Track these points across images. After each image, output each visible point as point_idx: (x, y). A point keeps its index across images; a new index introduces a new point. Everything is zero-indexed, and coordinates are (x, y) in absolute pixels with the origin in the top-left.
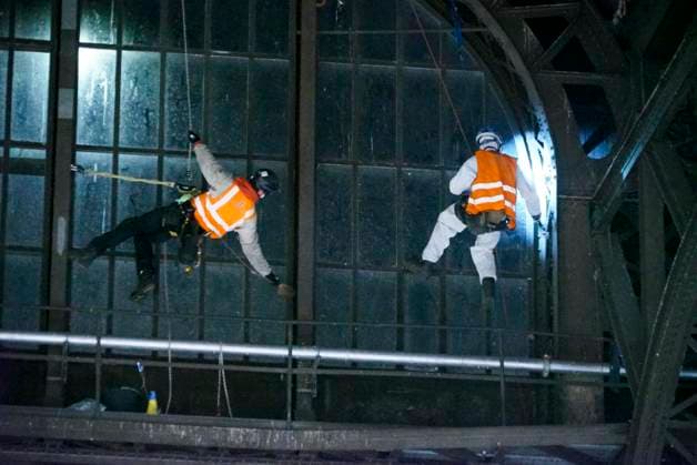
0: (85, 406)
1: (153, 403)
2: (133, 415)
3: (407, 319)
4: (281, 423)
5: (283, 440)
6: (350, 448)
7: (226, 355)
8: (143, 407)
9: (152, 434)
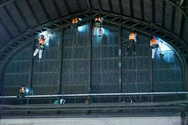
0: (123, 102)
1: (132, 101)
2: (129, 103)
3: (166, 88)
4: (148, 102)
5: (148, 104)
6: (157, 105)
7: (141, 94)
8: (130, 102)
9: (131, 105)
